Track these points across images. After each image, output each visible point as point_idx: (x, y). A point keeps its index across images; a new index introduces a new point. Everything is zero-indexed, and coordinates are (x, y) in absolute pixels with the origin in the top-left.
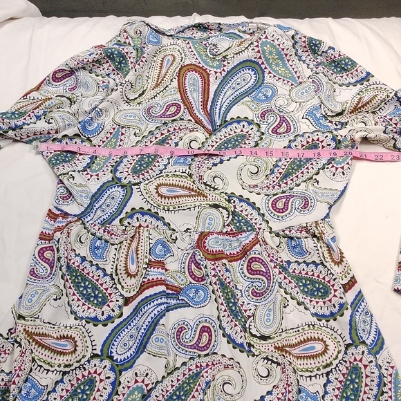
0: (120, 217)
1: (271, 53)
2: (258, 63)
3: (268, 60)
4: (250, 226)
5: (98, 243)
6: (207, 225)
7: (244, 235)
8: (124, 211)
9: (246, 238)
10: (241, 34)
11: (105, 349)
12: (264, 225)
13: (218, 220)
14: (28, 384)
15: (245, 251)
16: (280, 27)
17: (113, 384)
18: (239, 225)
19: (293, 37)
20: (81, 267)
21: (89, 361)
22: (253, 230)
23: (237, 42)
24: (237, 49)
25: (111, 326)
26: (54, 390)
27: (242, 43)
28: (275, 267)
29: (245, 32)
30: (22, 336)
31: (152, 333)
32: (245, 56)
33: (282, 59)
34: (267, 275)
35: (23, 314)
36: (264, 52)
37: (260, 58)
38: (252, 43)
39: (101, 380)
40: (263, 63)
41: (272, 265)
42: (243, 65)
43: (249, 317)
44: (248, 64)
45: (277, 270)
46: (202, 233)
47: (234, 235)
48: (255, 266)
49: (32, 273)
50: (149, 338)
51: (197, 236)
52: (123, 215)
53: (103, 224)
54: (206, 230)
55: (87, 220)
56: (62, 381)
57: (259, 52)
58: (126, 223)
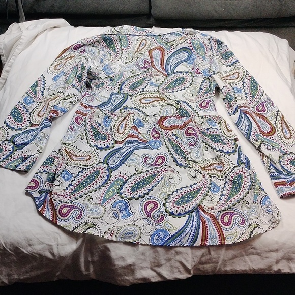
0: (120, 109)
1: (197, 44)
2: (190, 49)
3: (195, 48)
4: (188, 114)
5: (108, 119)
6: (165, 114)
7: (184, 118)
8: (123, 106)
9: (185, 119)
10: (181, 34)
11: (106, 160)
12: (195, 114)
13: (171, 111)
14: (64, 173)
15: (185, 124)
16: (203, 34)
17: (108, 176)
18: (182, 113)
19: (209, 39)
20: (98, 128)
21: (97, 165)
22: (189, 116)
23: (179, 37)
24: (179, 42)
25: (108, 151)
26: (78, 176)
27: (182, 38)
28: (200, 133)
29: (183, 33)
30: (63, 151)
31: (128, 157)
32: (183, 45)
33: (203, 47)
34: (196, 135)
35: (65, 142)
36: (193, 43)
37: (191, 46)
38: (187, 39)
39: (102, 173)
40: (192, 49)
41: (199, 132)
42: (181, 50)
43: (188, 154)
44: (185, 49)
45: (201, 135)
46: (162, 117)
47: (179, 118)
48: (190, 131)
49: (71, 127)
50: (127, 159)
51: (159, 118)
52: (122, 107)
53: (111, 111)
54: (165, 116)
55: (102, 108)
56: (82, 172)
57: (190, 43)
58: (123, 111)
